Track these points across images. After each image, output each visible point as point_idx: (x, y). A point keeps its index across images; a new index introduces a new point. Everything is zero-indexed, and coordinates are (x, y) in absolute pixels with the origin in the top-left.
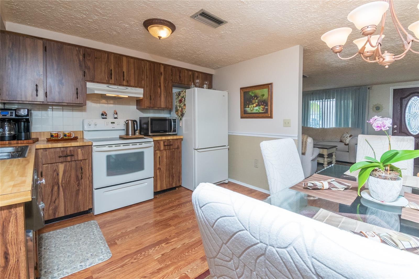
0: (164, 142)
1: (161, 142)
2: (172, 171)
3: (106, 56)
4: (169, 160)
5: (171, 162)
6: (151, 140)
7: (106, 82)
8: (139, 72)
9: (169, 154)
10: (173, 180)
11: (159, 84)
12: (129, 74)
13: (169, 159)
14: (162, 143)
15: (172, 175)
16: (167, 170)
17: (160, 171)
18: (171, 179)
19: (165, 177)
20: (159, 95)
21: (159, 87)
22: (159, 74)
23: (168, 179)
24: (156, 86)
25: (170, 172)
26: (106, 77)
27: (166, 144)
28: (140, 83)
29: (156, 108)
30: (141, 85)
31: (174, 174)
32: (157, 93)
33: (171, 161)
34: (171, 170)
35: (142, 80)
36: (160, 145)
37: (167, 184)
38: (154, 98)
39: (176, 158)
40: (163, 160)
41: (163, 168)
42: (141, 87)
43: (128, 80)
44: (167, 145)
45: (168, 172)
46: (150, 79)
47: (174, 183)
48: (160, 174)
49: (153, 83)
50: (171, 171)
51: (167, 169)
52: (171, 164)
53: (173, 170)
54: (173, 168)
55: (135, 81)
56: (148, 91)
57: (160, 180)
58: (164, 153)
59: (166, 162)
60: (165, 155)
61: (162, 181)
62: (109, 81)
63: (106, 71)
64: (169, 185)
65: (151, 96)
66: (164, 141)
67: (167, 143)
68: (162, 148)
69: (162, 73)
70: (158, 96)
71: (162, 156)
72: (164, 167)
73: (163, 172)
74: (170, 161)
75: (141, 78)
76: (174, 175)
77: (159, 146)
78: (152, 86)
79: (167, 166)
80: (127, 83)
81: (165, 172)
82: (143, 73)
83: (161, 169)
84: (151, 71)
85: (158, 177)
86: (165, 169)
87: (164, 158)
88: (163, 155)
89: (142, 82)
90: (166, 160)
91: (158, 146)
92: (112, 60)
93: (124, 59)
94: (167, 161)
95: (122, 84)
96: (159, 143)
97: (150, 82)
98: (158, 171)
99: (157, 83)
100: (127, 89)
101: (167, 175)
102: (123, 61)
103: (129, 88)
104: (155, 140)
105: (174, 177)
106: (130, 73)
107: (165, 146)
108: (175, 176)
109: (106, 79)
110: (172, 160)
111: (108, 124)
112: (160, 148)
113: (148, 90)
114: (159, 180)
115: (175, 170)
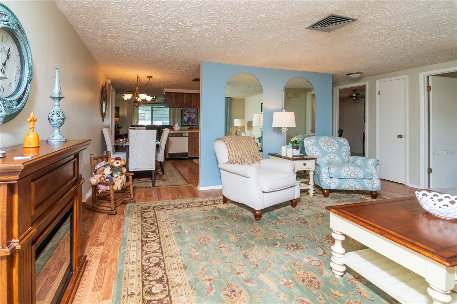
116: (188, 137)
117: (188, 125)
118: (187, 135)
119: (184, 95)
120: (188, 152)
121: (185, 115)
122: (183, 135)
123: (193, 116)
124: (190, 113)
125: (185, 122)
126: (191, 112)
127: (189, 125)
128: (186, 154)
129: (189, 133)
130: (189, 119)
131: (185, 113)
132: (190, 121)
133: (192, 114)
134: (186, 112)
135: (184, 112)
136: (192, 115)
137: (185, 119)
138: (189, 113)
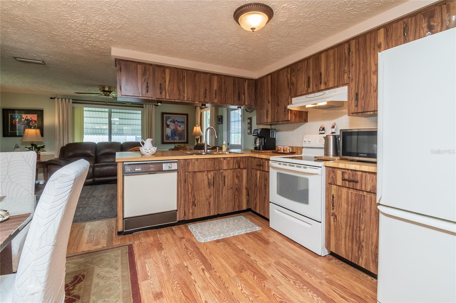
0: (343, 173)
1: (338, 171)
2: (358, 234)
3: (306, 63)
4: (353, 208)
5: (356, 213)
6: (321, 164)
7: (305, 93)
8: (340, 63)
9: (353, 196)
10: (361, 252)
11: (373, 68)
12: (328, 73)
13: (353, 206)
14: (339, 173)
15: (358, 239)
16: (348, 226)
17: (335, 220)
18: (355, 248)
19: (343, 235)
20: (373, 88)
21: (374, 74)
22: (374, 49)
23: (350, 244)
24: (369, 73)
25: (354, 232)
26: (306, 87)
27: (346, 177)
28: (341, 79)
29: (369, 113)
30: (343, 81)
31: (363, 241)
32: (371, 84)
33: (356, 211)
34: (356, 229)
35: (344, 74)
36: (335, 175)
37: (347, 249)
38: (364, 97)
39: (368, 211)
40: (342, 204)
41: (341, 218)
42: (343, 85)
43: (327, 81)
44: (349, 181)
45: (351, 231)
46: (358, 66)
47: (362, 258)
48: (335, 224)
49: (362, 71)
50: (356, 232)
51: (348, 223)
52: (355, 218)
53: (360, 231)
54: (360, 227)
55: (335, 78)
56: (354, 87)
57: (336, 235)
58: (343, 193)
59: (345, 210)
60: (344, 196)
61: (338, 240)
62: (308, 91)
63: (306, 80)
64: (352, 256)
65: (357, 94)
66: (344, 171)
67: (349, 177)
68: (339, 182)
69: (380, 44)
70: (372, 92)
71: (340, 197)
72: (343, 217)
73: (340, 223)
74: (354, 212)
75: (343, 70)
76: (364, 244)
77: (334, 177)
78: (361, 77)
79: (349, 219)
80: (326, 85)
81: (344, 226)
82: (346, 63)
83: (337, 218)
84: (359, 52)
85: (332, 228)
86: (345, 220)
87: (343, 201)
88: (341, 195)
89: (343, 76)
90: (346, 206)
91: (332, 177)
92: (311, 65)
93: (322, 56)
94: (349, 210)
95: (320, 89)
96: (334, 172)
97: (358, 71)
98: (332, 218)
99: (371, 67)
100: (325, 93)
101: (347, 234)
102: (321, 60)
103: (327, 92)
104: (327, 165)
105: (362, 247)
106: (329, 71)
107: (344, 180)
108: (364, 246)
109: (305, 90)
110: (358, 211)
111: (321, 140)
112: (336, 182)
113: (354, 85)
114: (334, 233)
115: (365, 235)
116: (175, 174)
117: (173, 141)
118: (175, 166)
119: (164, 72)
120: (176, 209)
121: (168, 126)
122: (165, 167)
123: (182, 126)
124: (176, 123)
125: (168, 137)
126: (178, 121)
127: (175, 141)
128: (172, 214)
129: (178, 162)
130: (174, 133)
131: (168, 123)
132: (175, 135)
133: (179, 124)
134: (170, 120)
135: (166, 120)
136: (180, 126)
137: (168, 131)
138: (174, 122)
